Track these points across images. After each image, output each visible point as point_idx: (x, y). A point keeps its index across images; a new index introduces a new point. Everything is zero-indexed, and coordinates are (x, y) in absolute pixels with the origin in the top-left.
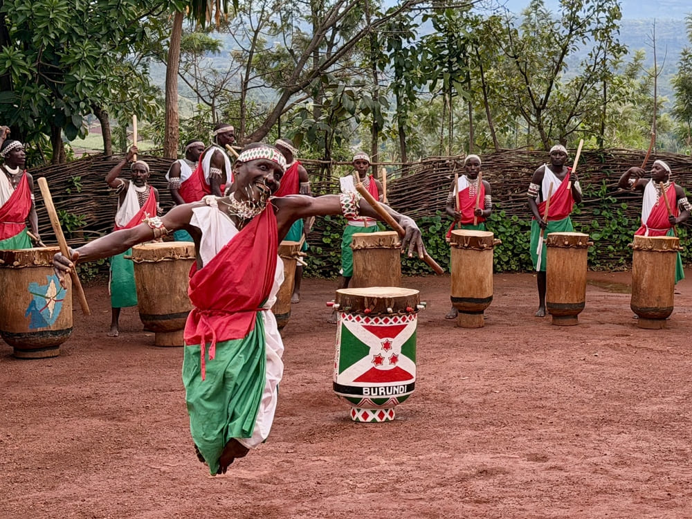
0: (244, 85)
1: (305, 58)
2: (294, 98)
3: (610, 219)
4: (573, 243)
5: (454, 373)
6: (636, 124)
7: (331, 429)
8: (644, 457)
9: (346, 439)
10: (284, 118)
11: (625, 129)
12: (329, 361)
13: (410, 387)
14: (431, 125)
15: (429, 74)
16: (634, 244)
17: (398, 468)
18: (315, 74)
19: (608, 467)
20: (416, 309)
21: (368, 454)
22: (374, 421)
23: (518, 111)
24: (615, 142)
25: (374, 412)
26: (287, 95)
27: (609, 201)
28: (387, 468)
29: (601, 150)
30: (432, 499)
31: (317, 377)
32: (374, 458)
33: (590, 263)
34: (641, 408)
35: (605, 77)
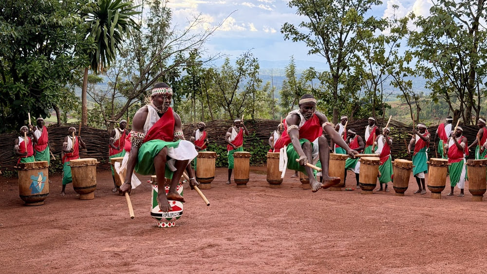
0: (113, 96)
1: (137, 85)
2: (133, 101)
3: (257, 146)
4: (244, 156)
5: (198, 207)
6: (266, 110)
7: (150, 231)
8: (272, 238)
9: (156, 234)
10: (129, 109)
11: (262, 111)
12: (149, 204)
13: (181, 213)
14: (187, 110)
15: (186, 91)
16: (267, 156)
17: (177, 245)
18: (141, 91)
19: (258, 242)
20: (183, 183)
21: (165, 240)
22: (167, 227)
23: (221, 105)
24: (258, 116)
25: (167, 223)
26: (130, 99)
27: (256, 139)
28: (172, 245)
29: (253, 120)
30: (190, 257)
31: (145, 210)
32: (167, 241)
33: (250, 163)
34: (272, 219)
35: (254, 91)
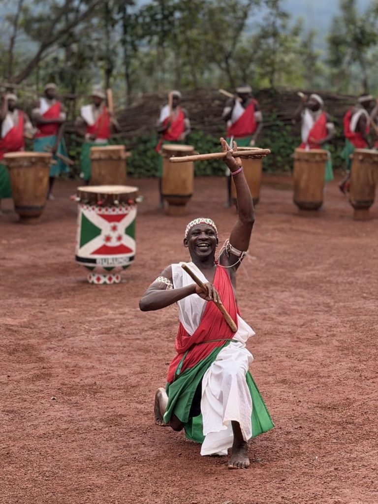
0: (12, 40)
1: (57, 20)
2: (50, 49)
3: (279, 138)
4: (255, 156)
5: (163, 249)
6: (299, 68)
7: (73, 289)
8: (300, 309)
9: (84, 296)
10: (41, 64)
11: (289, 73)
12: (72, 240)
13: (131, 259)
14: (150, 70)
15: (148, 32)
16: (295, 156)
17: (122, 317)
18: (63, 32)
19: (274, 316)
20: (135, 202)
21: (100, 307)
22: (105, 283)
23: (212, 59)
24: (283, 83)
25: (105, 276)
26: (44, 47)
27: (277, 125)
28: (113, 317)
29: (272, 88)
30: (146, 339)
31: (65, 251)
32: (104, 310)
33: (264, 170)
34: (299, 274)
35: (275, 34)
